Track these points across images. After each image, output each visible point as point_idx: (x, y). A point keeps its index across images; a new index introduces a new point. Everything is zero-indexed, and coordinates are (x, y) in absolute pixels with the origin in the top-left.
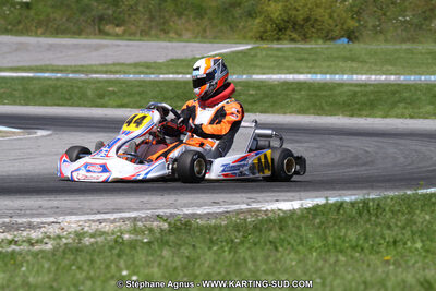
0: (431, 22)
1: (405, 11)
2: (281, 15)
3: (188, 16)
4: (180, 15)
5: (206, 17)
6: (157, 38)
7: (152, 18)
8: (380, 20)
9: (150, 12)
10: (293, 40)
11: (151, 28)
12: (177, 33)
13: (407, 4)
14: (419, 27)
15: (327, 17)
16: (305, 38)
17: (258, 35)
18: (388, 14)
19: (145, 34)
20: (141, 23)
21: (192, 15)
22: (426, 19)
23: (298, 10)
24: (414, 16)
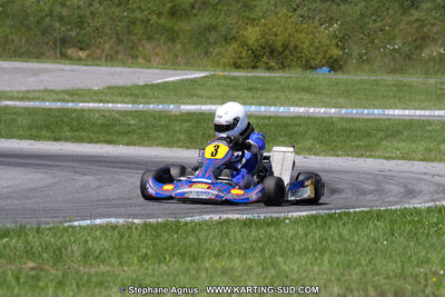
0: (422, 51)
1: (394, 39)
2: (258, 40)
3: (158, 40)
4: (150, 38)
5: (178, 41)
6: (124, 64)
7: (119, 42)
8: (366, 48)
9: (117, 35)
10: (269, 68)
11: (117, 53)
12: (145, 58)
13: (397, 31)
14: (408, 57)
15: (307, 44)
16: (283, 67)
17: (231, 61)
18: (376, 41)
19: (111, 59)
20: (107, 46)
21: (163, 38)
22: (417, 48)
23: (276, 35)
24: (403, 45)
